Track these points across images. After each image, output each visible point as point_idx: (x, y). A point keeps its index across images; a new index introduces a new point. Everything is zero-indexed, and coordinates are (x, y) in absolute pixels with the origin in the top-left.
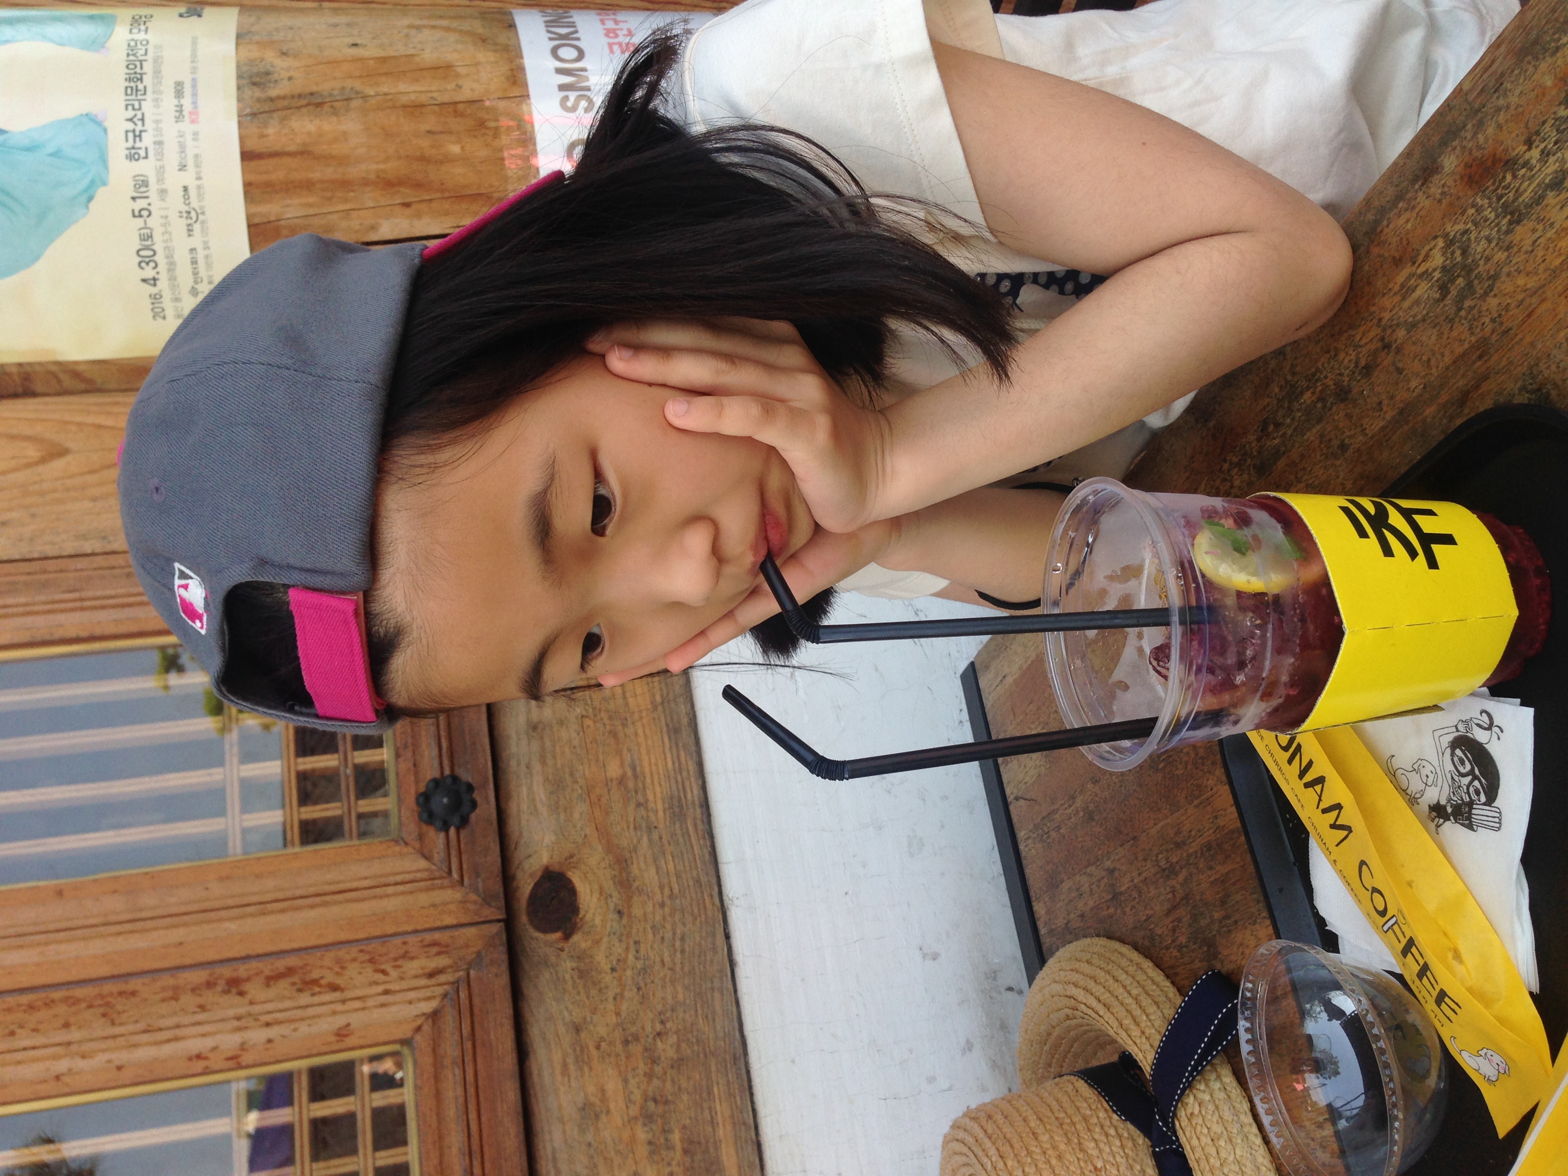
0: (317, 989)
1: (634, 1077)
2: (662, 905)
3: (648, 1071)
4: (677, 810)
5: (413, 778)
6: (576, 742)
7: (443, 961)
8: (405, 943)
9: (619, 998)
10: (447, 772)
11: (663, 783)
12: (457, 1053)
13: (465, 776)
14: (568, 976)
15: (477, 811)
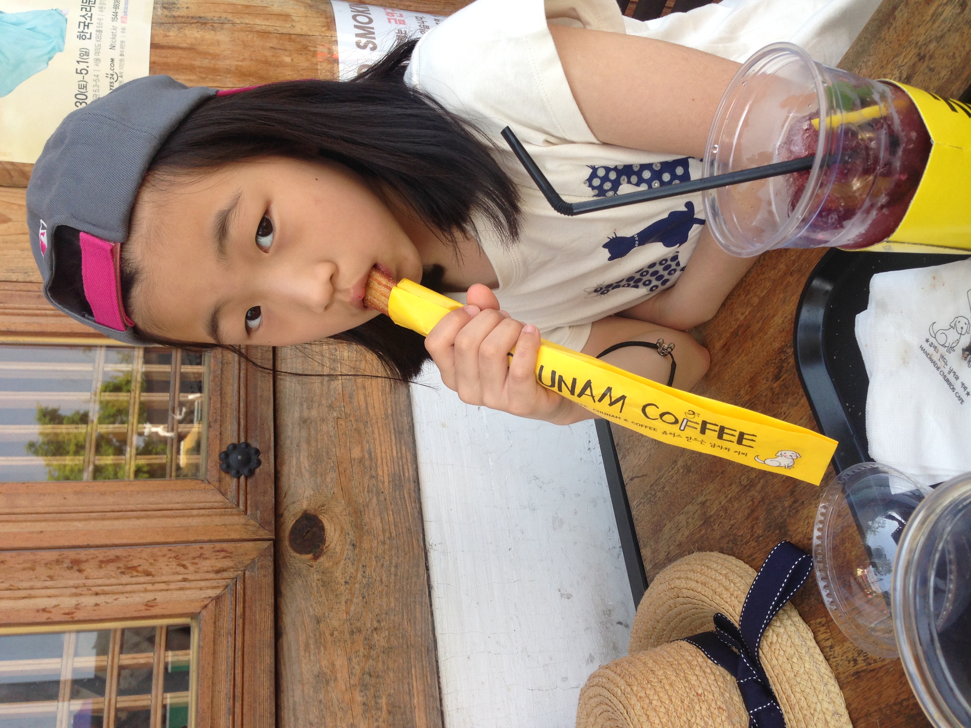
0: (135, 573)
1: (356, 657)
2: (384, 543)
3: (366, 654)
4: (397, 482)
5: (218, 442)
6: (332, 434)
7: (227, 563)
8: (201, 548)
9: (349, 602)
10: (243, 440)
11: (389, 464)
12: (231, 626)
13: (254, 444)
14: (314, 584)
15: (261, 467)
